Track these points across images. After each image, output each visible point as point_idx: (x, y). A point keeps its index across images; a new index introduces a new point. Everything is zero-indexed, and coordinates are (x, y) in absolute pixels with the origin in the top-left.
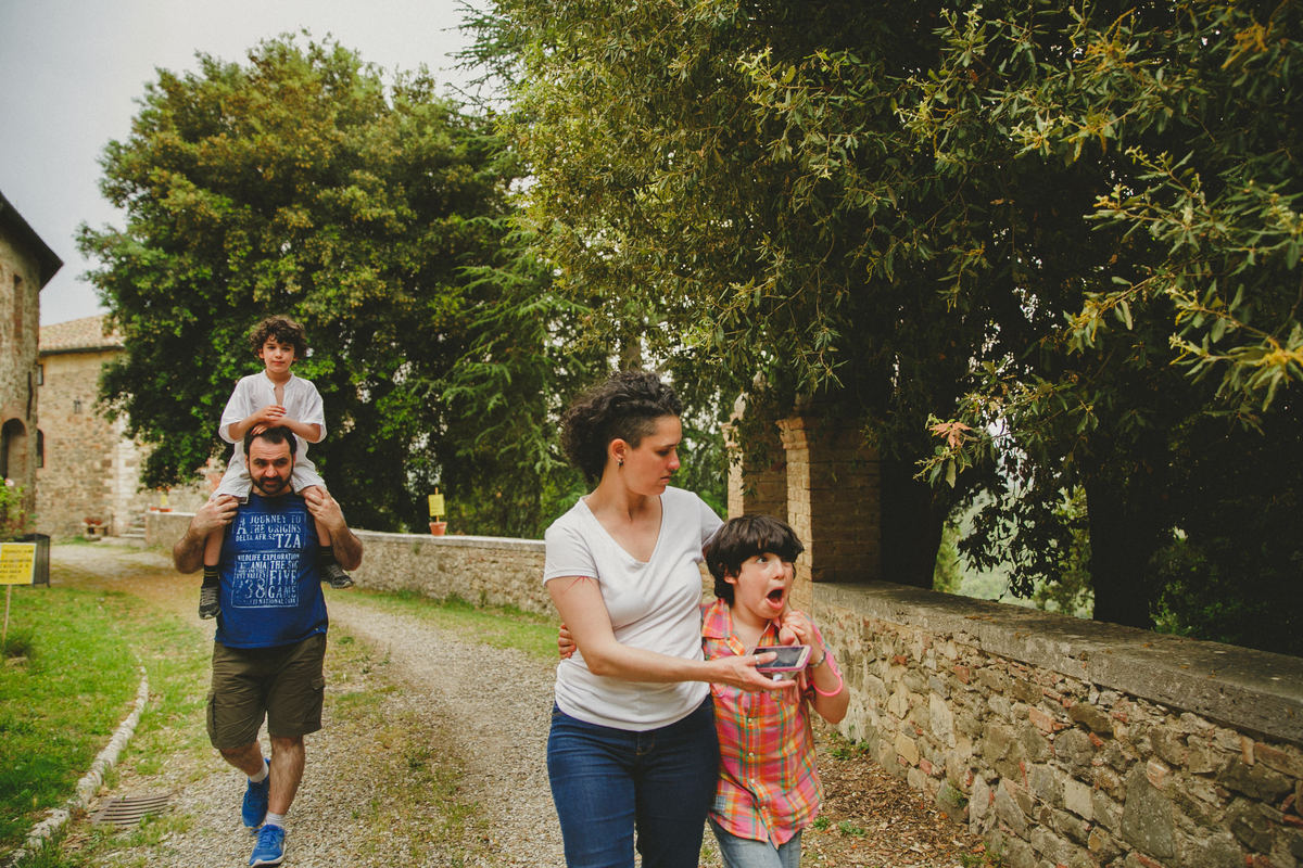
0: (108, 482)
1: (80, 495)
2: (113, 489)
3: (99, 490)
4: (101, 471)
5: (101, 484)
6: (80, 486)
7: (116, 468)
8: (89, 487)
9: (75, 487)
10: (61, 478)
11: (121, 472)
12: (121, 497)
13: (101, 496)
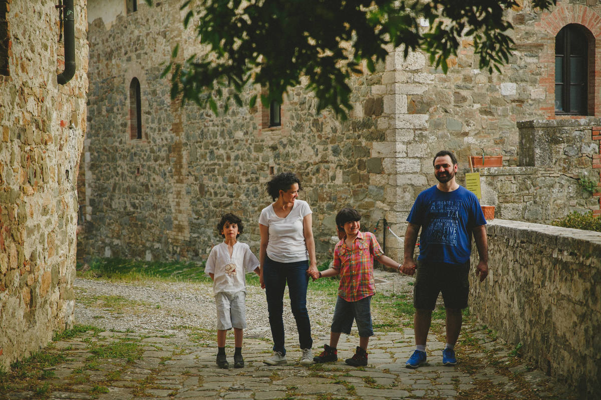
0: (377, 148)
1: (333, 178)
2: (387, 164)
3: (361, 165)
4: (365, 125)
5: (367, 153)
6: (331, 158)
7: (391, 117)
8: (345, 161)
9: (324, 161)
10: (304, 144)
11: (399, 124)
12: (401, 180)
13: (366, 179)
